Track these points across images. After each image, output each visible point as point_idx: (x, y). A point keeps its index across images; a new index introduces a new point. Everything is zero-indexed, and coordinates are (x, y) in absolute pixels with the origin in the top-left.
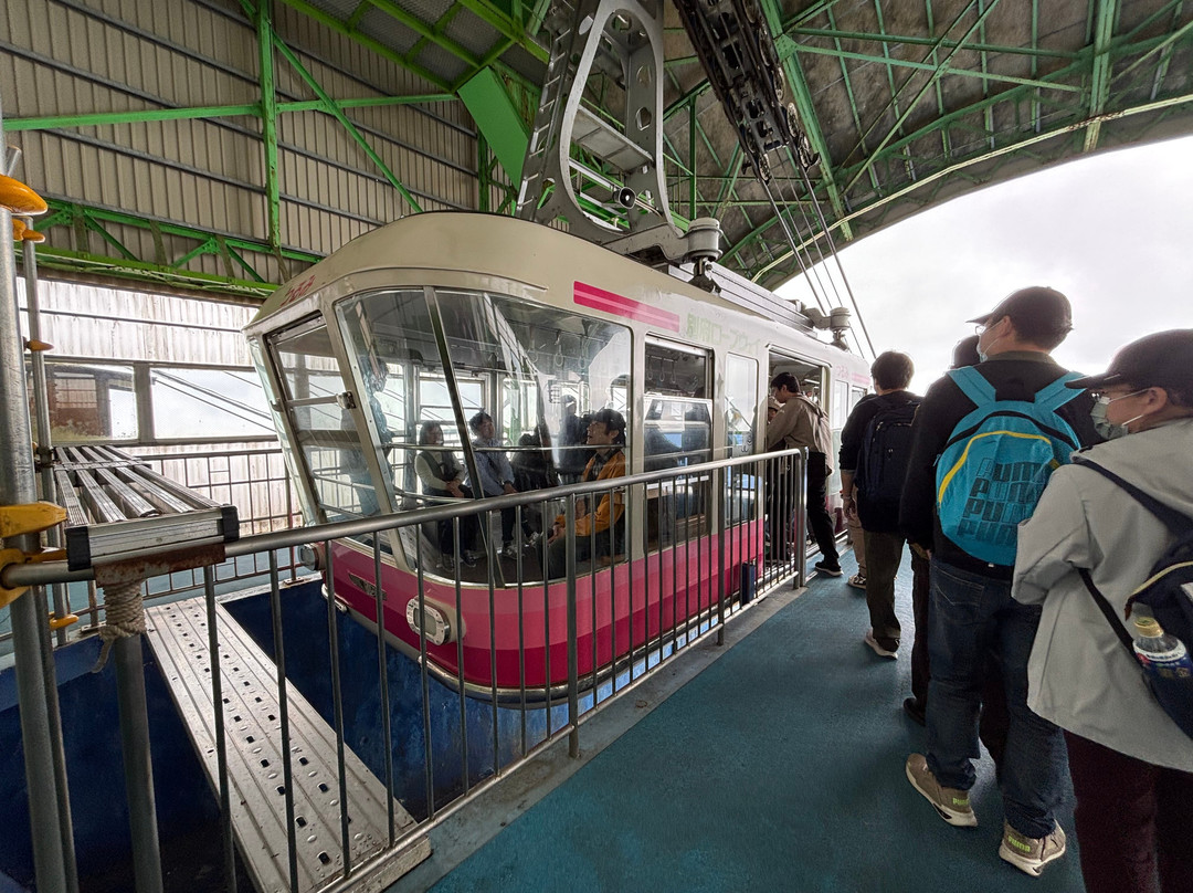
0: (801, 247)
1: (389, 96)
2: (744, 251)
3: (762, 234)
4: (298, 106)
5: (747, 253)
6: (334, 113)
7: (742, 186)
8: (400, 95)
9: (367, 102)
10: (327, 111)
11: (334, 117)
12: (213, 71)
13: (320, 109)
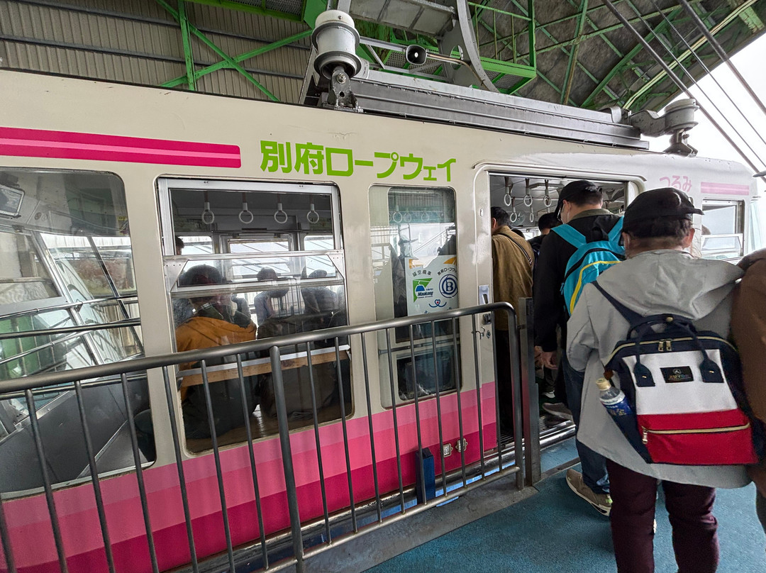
0: (674, 64)
1: (270, 43)
2: (615, 83)
3: (634, 60)
4: (210, 69)
5: (619, 85)
6: (234, 67)
7: (603, 17)
8: (279, 40)
9: (256, 52)
10: (230, 67)
11: (235, 70)
12: (161, 62)
13: (225, 67)
